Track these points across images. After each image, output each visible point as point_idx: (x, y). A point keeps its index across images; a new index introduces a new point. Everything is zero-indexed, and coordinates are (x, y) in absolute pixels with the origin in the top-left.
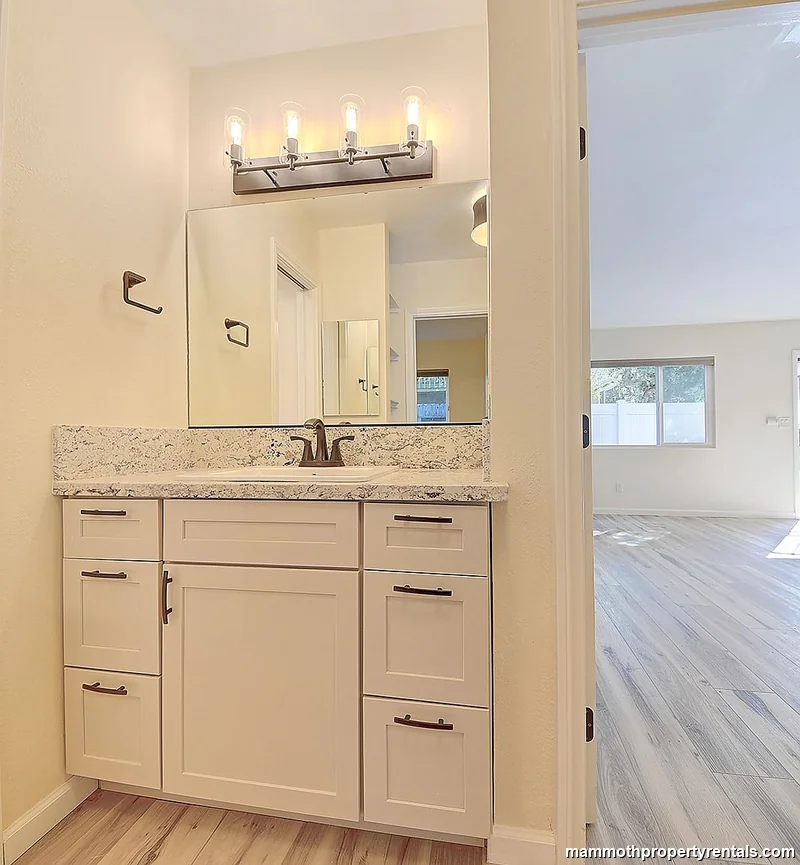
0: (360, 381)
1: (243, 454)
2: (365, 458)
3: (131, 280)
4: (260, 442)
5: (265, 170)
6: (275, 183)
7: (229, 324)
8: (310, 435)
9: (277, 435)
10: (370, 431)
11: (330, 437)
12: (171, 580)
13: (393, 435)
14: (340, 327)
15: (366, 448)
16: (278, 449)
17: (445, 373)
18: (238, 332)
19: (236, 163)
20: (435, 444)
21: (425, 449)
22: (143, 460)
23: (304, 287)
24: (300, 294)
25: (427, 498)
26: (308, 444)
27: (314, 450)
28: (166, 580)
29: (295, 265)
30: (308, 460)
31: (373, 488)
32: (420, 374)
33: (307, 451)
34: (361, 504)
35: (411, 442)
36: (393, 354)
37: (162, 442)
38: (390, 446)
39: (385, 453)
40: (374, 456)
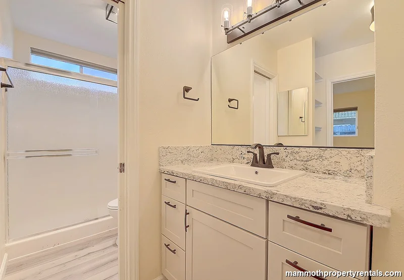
0: (300, 118)
1: (230, 157)
2: (286, 164)
3: (187, 89)
4: (237, 152)
5: (238, 27)
6: (243, 32)
7: (230, 100)
8: (257, 151)
9: (244, 150)
10: (289, 150)
11: (267, 152)
12: (188, 214)
13: (304, 153)
14: (289, 93)
15: (287, 159)
16: (244, 156)
17: (355, 109)
18: (234, 104)
19: (226, 29)
20: (333, 160)
21: (325, 162)
22: (192, 158)
23: (269, 78)
24: (268, 81)
25: (312, 209)
26: (255, 155)
27: (258, 158)
28: (187, 214)
29: (263, 69)
30: (255, 163)
31: (274, 194)
32: (335, 111)
33: (255, 158)
34: (267, 201)
35: (316, 157)
36: (317, 104)
37: (200, 151)
38: (302, 159)
39: (299, 162)
40: (292, 163)
